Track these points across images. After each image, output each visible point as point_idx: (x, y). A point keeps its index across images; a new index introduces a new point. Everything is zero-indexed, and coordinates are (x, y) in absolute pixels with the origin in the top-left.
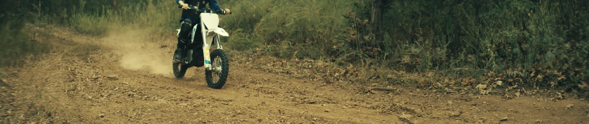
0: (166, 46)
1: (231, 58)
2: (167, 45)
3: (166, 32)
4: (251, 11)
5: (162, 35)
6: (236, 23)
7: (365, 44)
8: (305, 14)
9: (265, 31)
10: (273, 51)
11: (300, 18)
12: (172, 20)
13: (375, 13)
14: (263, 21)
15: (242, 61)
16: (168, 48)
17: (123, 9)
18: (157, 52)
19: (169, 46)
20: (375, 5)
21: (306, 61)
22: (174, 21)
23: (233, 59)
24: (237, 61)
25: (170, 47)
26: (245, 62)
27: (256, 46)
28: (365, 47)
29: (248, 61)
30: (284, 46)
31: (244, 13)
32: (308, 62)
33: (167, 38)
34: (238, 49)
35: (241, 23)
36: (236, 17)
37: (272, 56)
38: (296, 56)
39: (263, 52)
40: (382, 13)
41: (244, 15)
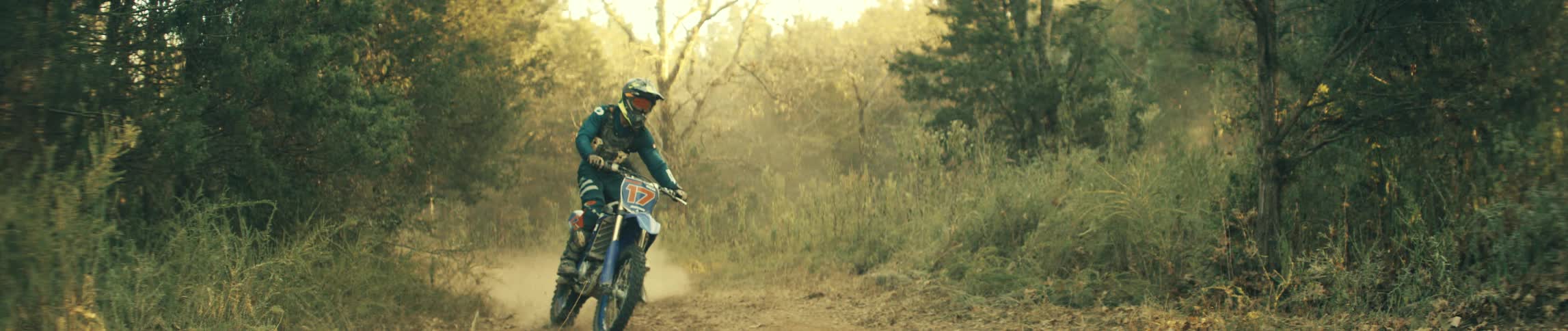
0: (821, 295)
1: (969, 313)
2: (824, 293)
3: (823, 263)
4: (1020, 206)
5: (812, 270)
6: (986, 235)
7: (1246, 266)
8: (1121, 205)
9: (1047, 250)
10: (1060, 293)
11: (1110, 215)
12: (838, 233)
13: (1265, 195)
14: (1043, 228)
15: (990, 317)
16: (825, 298)
17: (703, 211)
18: (799, 309)
19: (828, 295)
20: (1265, 176)
21: (1120, 310)
22: (844, 237)
23: (973, 315)
24: (980, 320)
25: (831, 296)
26: (998, 319)
27: (1025, 285)
28: (1245, 272)
29: (1005, 317)
30: (1081, 280)
31: (1002, 212)
32: (1125, 311)
33: (825, 278)
34: (987, 293)
35: (998, 234)
36: (986, 222)
37: (1056, 304)
38: (1104, 300)
39: (1037, 297)
40: (1280, 190)
41: (1003, 214)
